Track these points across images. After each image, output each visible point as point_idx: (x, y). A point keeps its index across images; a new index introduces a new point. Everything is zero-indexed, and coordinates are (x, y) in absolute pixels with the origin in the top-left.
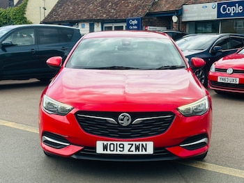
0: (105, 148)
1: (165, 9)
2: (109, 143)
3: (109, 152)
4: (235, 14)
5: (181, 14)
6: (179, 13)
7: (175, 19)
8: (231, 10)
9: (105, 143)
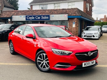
0: (85, 65)
1: (5, 17)
2: (86, 63)
3: (86, 66)
4: (32, 19)
5: (12, 18)
6: (11, 18)
7: (9, 20)
8: (30, 18)
9: (85, 63)
